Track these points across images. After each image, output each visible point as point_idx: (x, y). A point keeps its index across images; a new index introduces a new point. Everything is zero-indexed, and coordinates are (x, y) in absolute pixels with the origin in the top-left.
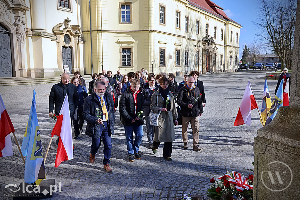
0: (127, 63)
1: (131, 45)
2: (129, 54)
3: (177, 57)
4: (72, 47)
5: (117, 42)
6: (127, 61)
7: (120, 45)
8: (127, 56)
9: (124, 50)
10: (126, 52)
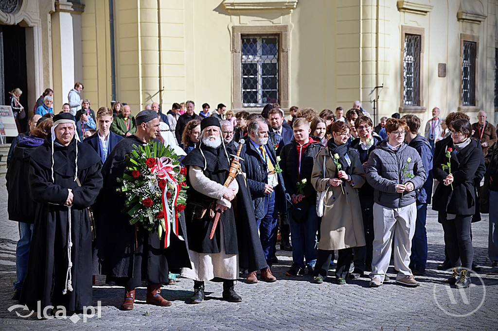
0: (264, 96)
1: (280, 21)
2: (270, 59)
3: (466, 69)
4: (31, 24)
5: (221, 9)
6: (264, 87)
7: (235, 21)
8: (264, 66)
9: (248, 42)
10: (260, 52)
